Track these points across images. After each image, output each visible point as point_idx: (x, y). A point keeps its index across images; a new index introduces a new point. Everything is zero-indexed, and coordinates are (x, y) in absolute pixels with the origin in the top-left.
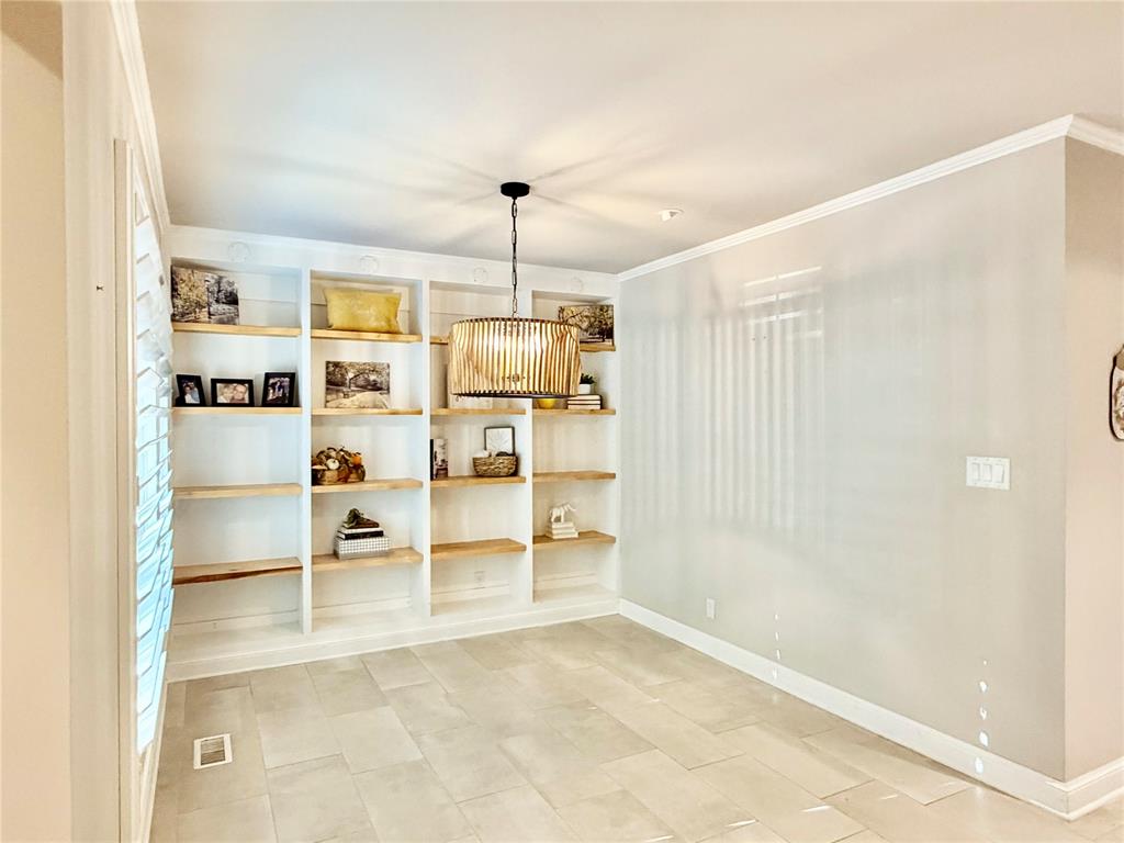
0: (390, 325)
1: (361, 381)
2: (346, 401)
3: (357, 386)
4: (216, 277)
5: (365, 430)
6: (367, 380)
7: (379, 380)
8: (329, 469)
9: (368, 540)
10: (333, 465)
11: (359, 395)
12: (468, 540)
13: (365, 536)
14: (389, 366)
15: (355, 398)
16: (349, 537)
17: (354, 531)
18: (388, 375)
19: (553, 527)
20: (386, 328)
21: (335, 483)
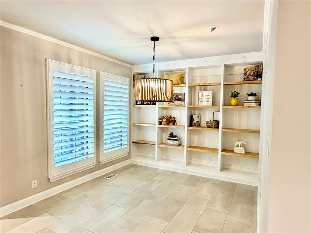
0: (178, 82)
1: (177, 98)
2: (173, 104)
3: (176, 99)
4: (144, 75)
5: (178, 111)
6: (179, 98)
7: (181, 98)
8: (163, 121)
9: (173, 141)
10: (164, 120)
11: (176, 102)
12: (206, 147)
13: (173, 140)
14: (184, 94)
15: (175, 103)
16: (168, 139)
17: (170, 138)
18: (184, 96)
19: (235, 148)
20: (177, 83)
21: (164, 125)
